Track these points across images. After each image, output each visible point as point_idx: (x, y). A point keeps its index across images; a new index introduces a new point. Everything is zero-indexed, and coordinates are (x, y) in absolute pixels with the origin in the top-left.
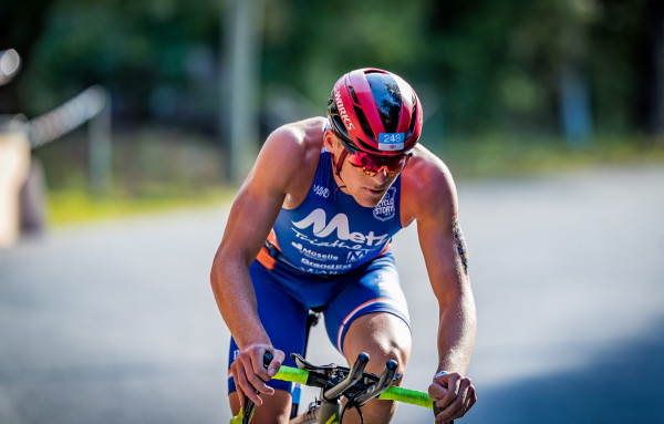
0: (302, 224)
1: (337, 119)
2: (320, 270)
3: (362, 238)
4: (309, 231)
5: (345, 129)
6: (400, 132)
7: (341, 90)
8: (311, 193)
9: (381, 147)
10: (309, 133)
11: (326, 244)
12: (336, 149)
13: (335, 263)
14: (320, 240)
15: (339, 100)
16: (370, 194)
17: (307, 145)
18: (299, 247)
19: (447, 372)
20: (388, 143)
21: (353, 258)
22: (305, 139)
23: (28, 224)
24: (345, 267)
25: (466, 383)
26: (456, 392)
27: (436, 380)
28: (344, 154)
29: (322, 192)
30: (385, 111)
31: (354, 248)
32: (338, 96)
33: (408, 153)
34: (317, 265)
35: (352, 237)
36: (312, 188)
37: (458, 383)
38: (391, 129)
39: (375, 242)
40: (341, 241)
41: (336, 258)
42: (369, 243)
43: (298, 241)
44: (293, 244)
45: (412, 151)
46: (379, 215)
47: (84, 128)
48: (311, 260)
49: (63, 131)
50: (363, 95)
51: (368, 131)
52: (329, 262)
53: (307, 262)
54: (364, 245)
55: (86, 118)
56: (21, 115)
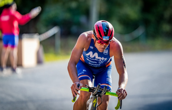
0: (88, 55)
1: (94, 32)
2: (93, 65)
3: (101, 58)
4: (89, 56)
5: (96, 34)
6: (108, 36)
7: (96, 25)
8: (89, 48)
9: (104, 39)
10: (88, 34)
11: (93, 59)
12: (94, 39)
13: (96, 64)
14: (92, 58)
15: (95, 28)
16: (101, 49)
17: (88, 37)
18: (88, 59)
19: (120, 89)
20: (105, 39)
21: (100, 63)
22: (87, 36)
23: (39, 62)
24: (99, 65)
25: (124, 90)
26: (123, 93)
27: (118, 90)
28: (96, 40)
29: (92, 48)
30: (105, 31)
31: (100, 60)
32: (95, 27)
33: (110, 41)
34: (92, 64)
35: (99, 58)
36: (89, 47)
37: (123, 91)
38: (106, 35)
39: (104, 60)
40: (96, 59)
41: (96, 63)
42: (103, 60)
43: (88, 58)
44: (87, 59)
45: (111, 40)
46: (105, 53)
47: (54, 36)
48: (91, 63)
49: (48, 37)
50: (100, 27)
51: (101, 36)
52: (95, 64)
53: (90, 63)
54: (102, 60)
55: (54, 33)
56: (37, 33)
